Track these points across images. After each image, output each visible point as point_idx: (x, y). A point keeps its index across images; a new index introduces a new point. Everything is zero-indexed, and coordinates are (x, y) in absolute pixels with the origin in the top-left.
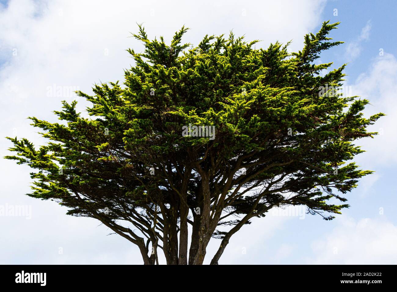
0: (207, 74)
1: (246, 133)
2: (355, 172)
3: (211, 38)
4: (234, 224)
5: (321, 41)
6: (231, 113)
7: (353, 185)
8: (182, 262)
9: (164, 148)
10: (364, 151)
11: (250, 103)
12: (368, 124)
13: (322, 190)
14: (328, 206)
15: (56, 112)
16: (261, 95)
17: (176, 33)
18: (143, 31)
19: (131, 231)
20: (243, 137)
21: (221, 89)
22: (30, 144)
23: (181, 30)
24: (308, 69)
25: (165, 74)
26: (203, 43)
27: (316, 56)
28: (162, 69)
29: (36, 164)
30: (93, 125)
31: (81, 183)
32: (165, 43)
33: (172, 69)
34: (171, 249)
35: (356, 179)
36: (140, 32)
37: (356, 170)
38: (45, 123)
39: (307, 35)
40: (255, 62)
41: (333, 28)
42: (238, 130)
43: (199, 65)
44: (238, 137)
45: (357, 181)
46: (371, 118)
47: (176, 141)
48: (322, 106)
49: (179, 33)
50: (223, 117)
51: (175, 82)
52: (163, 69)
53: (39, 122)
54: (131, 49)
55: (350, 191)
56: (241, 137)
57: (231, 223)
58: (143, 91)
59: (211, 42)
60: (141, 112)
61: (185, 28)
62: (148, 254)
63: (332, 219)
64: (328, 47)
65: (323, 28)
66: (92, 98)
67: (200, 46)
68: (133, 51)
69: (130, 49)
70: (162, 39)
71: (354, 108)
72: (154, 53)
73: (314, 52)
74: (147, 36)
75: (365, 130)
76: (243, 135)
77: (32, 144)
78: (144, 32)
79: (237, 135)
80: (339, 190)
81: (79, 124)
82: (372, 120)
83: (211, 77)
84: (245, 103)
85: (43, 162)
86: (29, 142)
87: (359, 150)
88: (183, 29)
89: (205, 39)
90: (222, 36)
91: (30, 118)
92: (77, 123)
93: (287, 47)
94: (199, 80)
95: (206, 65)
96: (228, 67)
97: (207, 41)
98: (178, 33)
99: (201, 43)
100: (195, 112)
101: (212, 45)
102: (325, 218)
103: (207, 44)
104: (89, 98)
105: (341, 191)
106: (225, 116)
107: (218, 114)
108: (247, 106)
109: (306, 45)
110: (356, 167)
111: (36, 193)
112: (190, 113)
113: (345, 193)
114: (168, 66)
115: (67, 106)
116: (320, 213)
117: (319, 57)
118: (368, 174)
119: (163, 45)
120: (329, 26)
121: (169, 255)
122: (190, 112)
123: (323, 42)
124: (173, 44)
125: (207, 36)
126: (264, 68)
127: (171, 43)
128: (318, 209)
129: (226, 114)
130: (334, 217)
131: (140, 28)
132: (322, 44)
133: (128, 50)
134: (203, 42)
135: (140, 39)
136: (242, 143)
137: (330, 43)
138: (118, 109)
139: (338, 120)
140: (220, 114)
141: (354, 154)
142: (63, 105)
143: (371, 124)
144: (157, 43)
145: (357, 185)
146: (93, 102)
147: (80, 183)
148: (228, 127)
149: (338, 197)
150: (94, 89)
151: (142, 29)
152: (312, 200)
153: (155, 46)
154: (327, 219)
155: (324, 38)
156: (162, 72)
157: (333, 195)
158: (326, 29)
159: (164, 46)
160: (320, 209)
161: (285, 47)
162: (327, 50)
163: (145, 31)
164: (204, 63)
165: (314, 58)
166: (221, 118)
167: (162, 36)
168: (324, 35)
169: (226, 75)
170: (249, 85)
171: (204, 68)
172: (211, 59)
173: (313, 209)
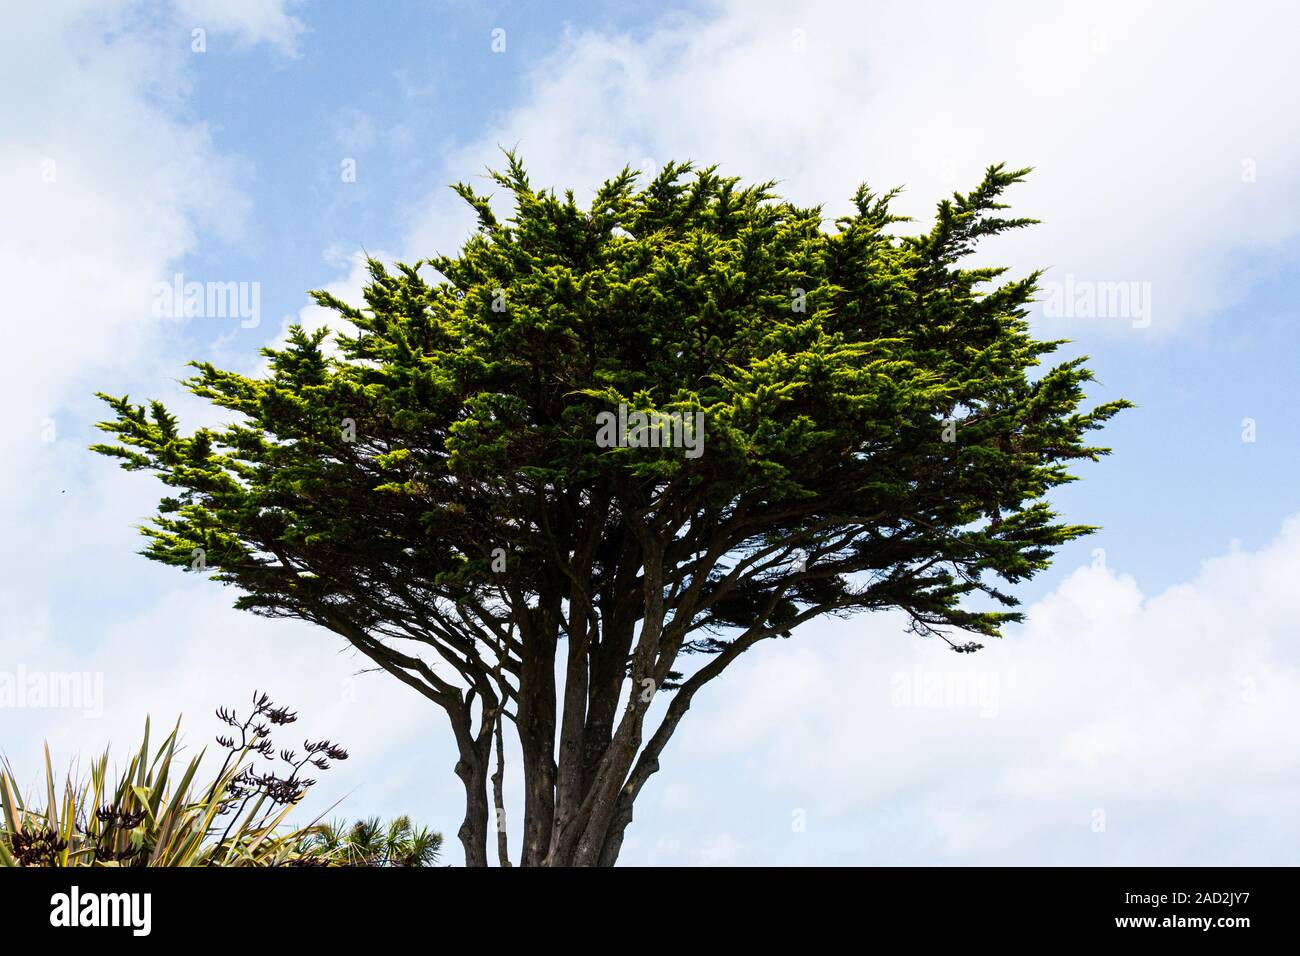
0: (681, 293)
1: (776, 456)
2: (1047, 529)
3: (684, 170)
4: (699, 651)
5: (980, 212)
6: (744, 408)
7: (1039, 563)
8: (568, 760)
9: (556, 475)
10: (1076, 479)
11: (793, 389)
12: (1087, 427)
13: (952, 572)
14: (968, 615)
15: (267, 352)
16: (821, 367)
17: (607, 183)
18: (519, 166)
19: (424, 666)
20: (768, 468)
21: (716, 337)
22: (169, 418)
23: (620, 176)
24: (941, 278)
25: (574, 290)
26: (659, 181)
27: (966, 248)
28: (565, 276)
29: (182, 474)
30: (366, 394)
31: (309, 540)
32: (576, 207)
33: (592, 278)
34: (536, 722)
35: (1046, 548)
36: (512, 170)
37: (1050, 523)
38: (233, 379)
39: (943, 202)
40: (806, 266)
41: (1014, 181)
42: (756, 448)
43: (662, 269)
44: (755, 465)
45: (1051, 554)
46: (1095, 413)
47: (586, 456)
48: (972, 384)
49: (615, 183)
50: (722, 415)
51: (597, 307)
52: (568, 276)
53: (218, 377)
54: (465, 186)
55: (1029, 577)
56: (763, 467)
57: (694, 646)
58: (513, 326)
59: (682, 180)
60: (496, 369)
61: (630, 172)
62: (471, 731)
63: (973, 651)
64: (997, 230)
65: (987, 180)
66: (358, 315)
67: (652, 189)
68: (469, 190)
69: (460, 185)
70: (570, 196)
71: (1055, 390)
72: (546, 227)
73: (963, 238)
74: (527, 180)
75: (1079, 441)
76: (768, 463)
77: (173, 419)
78: (521, 172)
79: (754, 461)
80: (999, 575)
81: (333, 392)
82: (1098, 418)
83: (693, 299)
84: (780, 388)
85: (203, 471)
86: (165, 413)
87: (1061, 475)
88: (625, 173)
89: (667, 171)
90: (712, 170)
91: (195, 364)
92: (327, 388)
93: (889, 203)
94: (661, 309)
95: (681, 269)
96: (739, 280)
97: (673, 178)
98: (612, 183)
99: (656, 183)
100: (650, 396)
101: (686, 187)
102: (955, 647)
103: (671, 184)
104: (348, 313)
105: (1005, 575)
106: (727, 413)
107: (711, 408)
108: (786, 394)
109: (940, 221)
110: (1051, 516)
111: (157, 548)
112: (638, 397)
113: (1016, 582)
114: (581, 267)
115: (299, 339)
116: (943, 634)
117: (972, 251)
118: (1080, 534)
119: (571, 211)
120: (1004, 176)
121: (533, 738)
122: (636, 394)
123: (987, 214)
124: (596, 210)
125: (672, 164)
126: (831, 289)
127: (592, 205)
128: (939, 623)
129: (731, 410)
130: (980, 647)
131: (512, 160)
132: (983, 221)
133: (457, 185)
134: (662, 179)
135: (509, 186)
136: (763, 480)
137: (1003, 221)
138: (436, 358)
139: (1009, 417)
140: (716, 410)
141: (1048, 485)
142: (290, 336)
143: (1095, 427)
144: (556, 206)
145: (1050, 563)
146: (358, 325)
147: (306, 540)
148: (730, 439)
149: (994, 594)
150: (366, 294)
151: (517, 162)
152: (926, 594)
153: (550, 211)
154: (960, 650)
155: (990, 205)
156: (565, 284)
157: (982, 587)
158: (996, 181)
159: (574, 213)
160: (944, 622)
161: (885, 201)
162: (995, 236)
163: (523, 168)
164: (676, 264)
165: (959, 253)
166: (717, 417)
167: (570, 189)
168: (990, 196)
169: (732, 298)
170: (791, 330)
171: (674, 276)
172: (694, 256)
173: (926, 624)
